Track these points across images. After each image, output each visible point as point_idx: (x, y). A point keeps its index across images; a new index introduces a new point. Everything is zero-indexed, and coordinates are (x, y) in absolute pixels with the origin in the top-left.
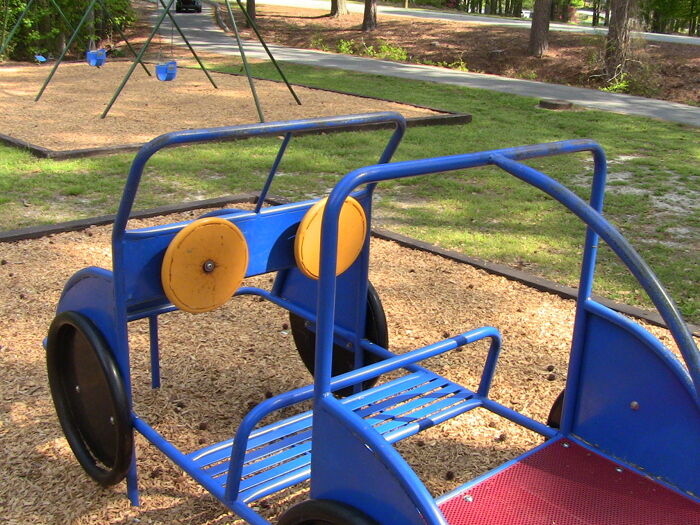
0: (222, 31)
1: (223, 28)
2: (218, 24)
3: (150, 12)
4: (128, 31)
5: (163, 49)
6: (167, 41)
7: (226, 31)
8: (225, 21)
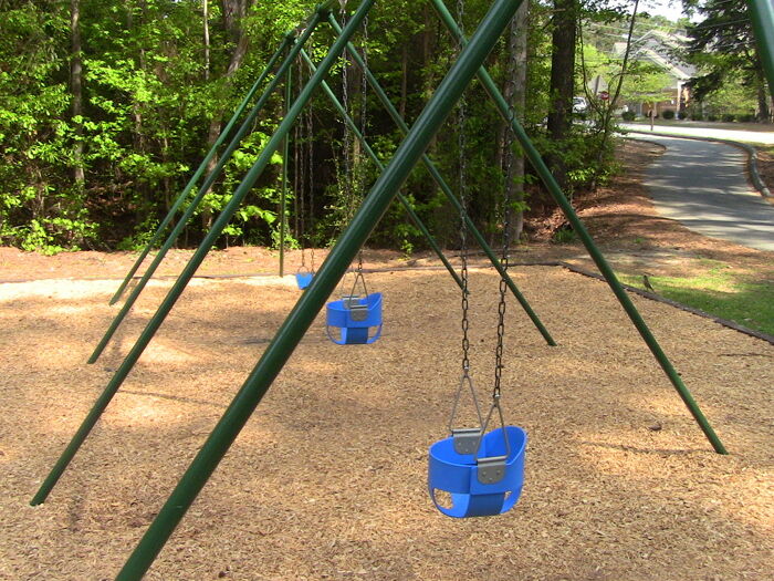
0: (758, 194)
1: (758, 189)
2: (752, 181)
3: (651, 159)
4: (602, 192)
5: (648, 228)
6: (663, 211)
7: (764, 195)
8: (763, 177)
